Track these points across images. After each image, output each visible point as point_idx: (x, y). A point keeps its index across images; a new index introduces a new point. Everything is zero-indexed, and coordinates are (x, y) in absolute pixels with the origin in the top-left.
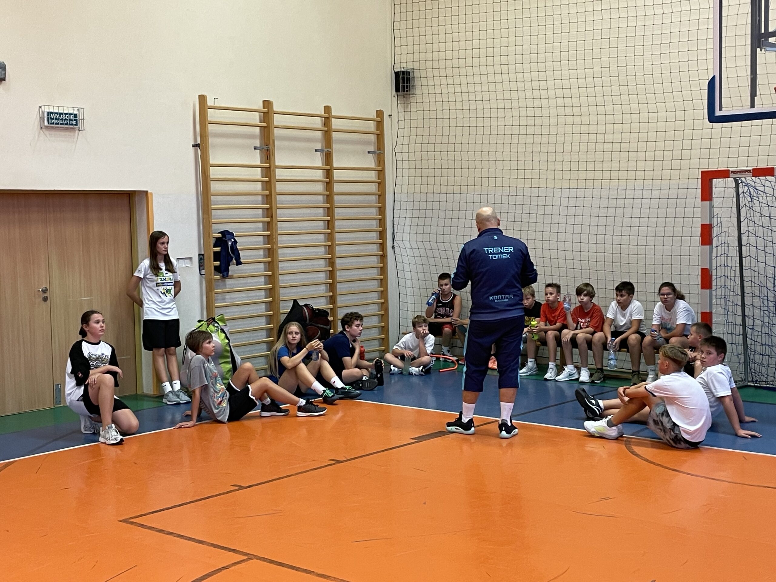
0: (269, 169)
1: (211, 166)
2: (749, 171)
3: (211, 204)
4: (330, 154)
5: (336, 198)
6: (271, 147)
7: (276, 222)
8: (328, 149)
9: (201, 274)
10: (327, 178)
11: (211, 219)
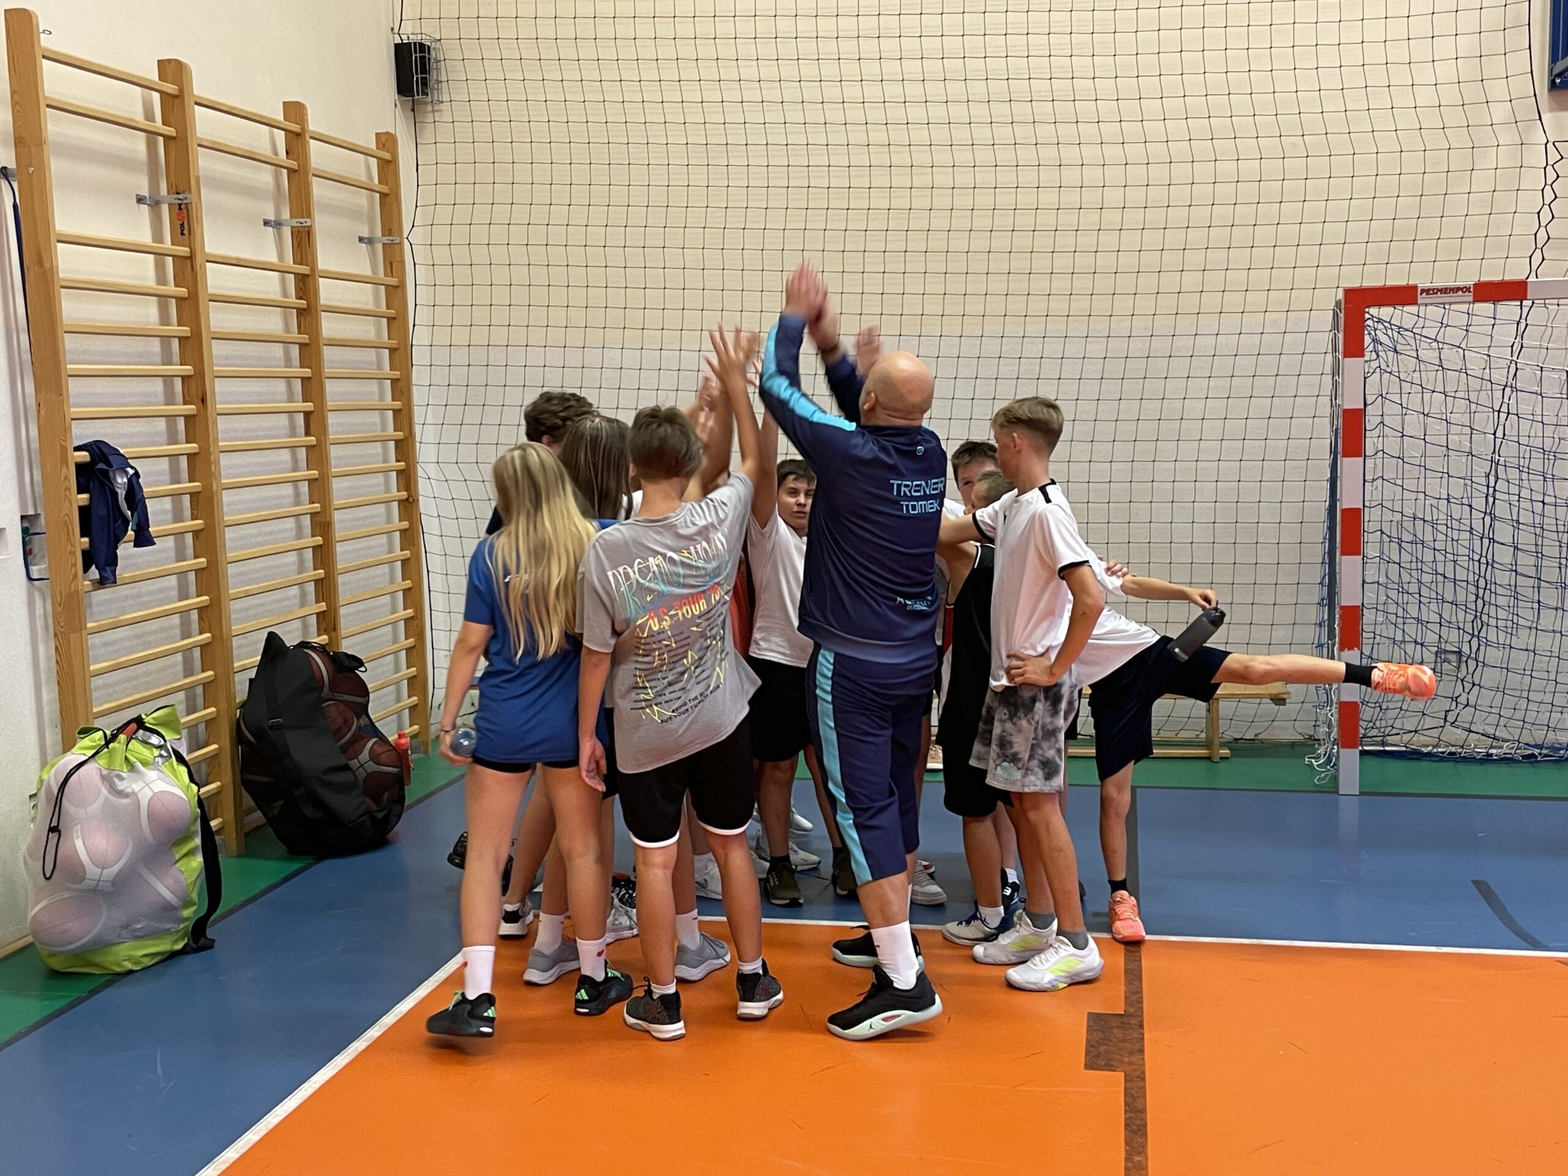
0: (189, 262)
1: (59, 241)
2: (1465, 289)
3: (65, 360)
4: (309, 232)
5: (328, 353)
6: (192, 197)
7: (215, 415)
8: (303, 220)
9: (30, 578)
10: (301, 298)
11: (69, 407)
